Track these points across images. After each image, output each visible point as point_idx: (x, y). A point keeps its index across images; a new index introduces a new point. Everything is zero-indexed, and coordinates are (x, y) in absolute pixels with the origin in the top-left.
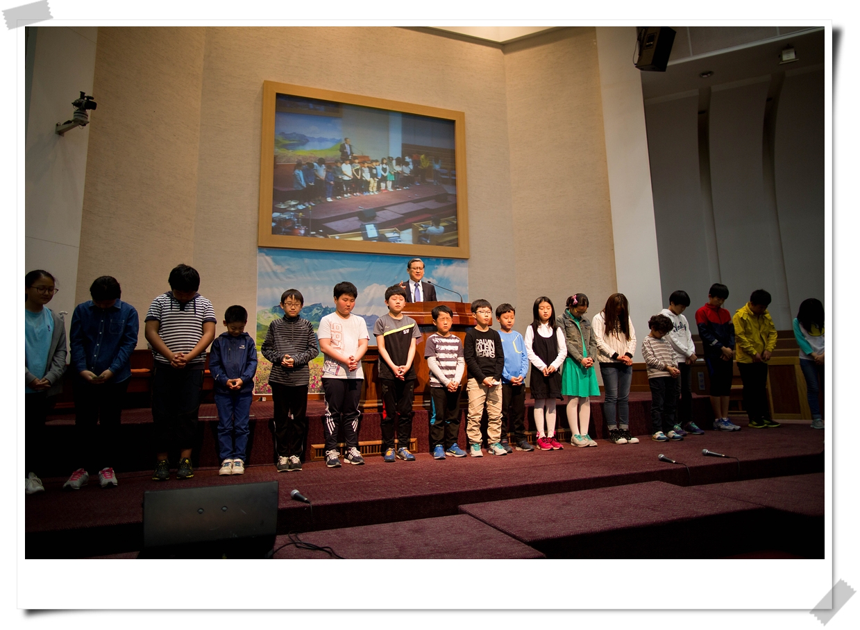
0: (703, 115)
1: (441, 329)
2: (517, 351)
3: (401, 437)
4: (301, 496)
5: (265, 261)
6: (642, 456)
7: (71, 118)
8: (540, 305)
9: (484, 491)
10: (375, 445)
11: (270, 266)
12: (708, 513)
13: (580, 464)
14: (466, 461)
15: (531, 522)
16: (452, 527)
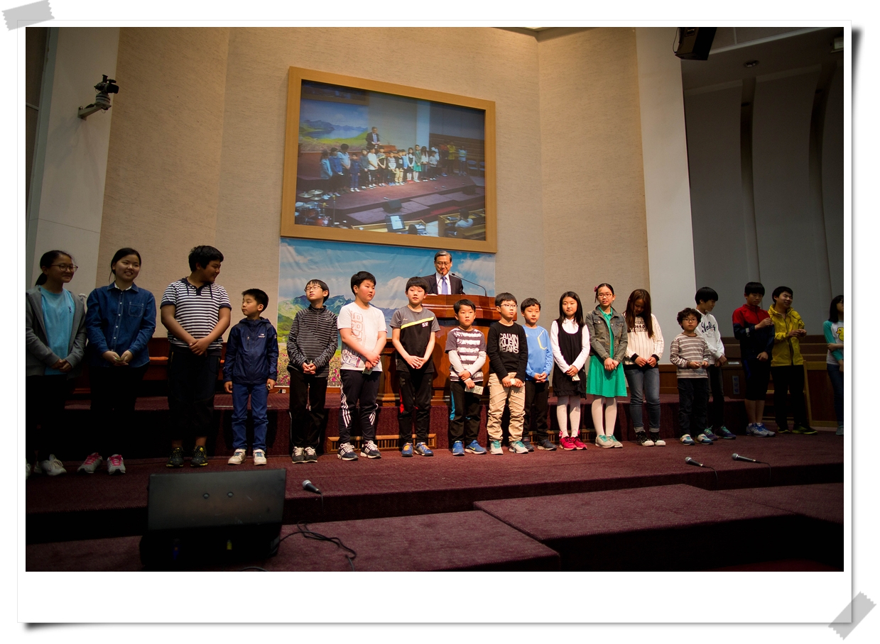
0: (747, 108)
1: (463, 323)
2: (541, 347)
3: (419, 432)
4: (312, 486)
5: (288, 251)
6: (669, 459)
7: (94, 102)
8: (564, 300)
9: (500, 488)
10: (393, 440)
11: (292, 256)
12: (734, 518)
13: (604, 464)
14: (486, 458)
15: (547, 521)
16: (465, 523)
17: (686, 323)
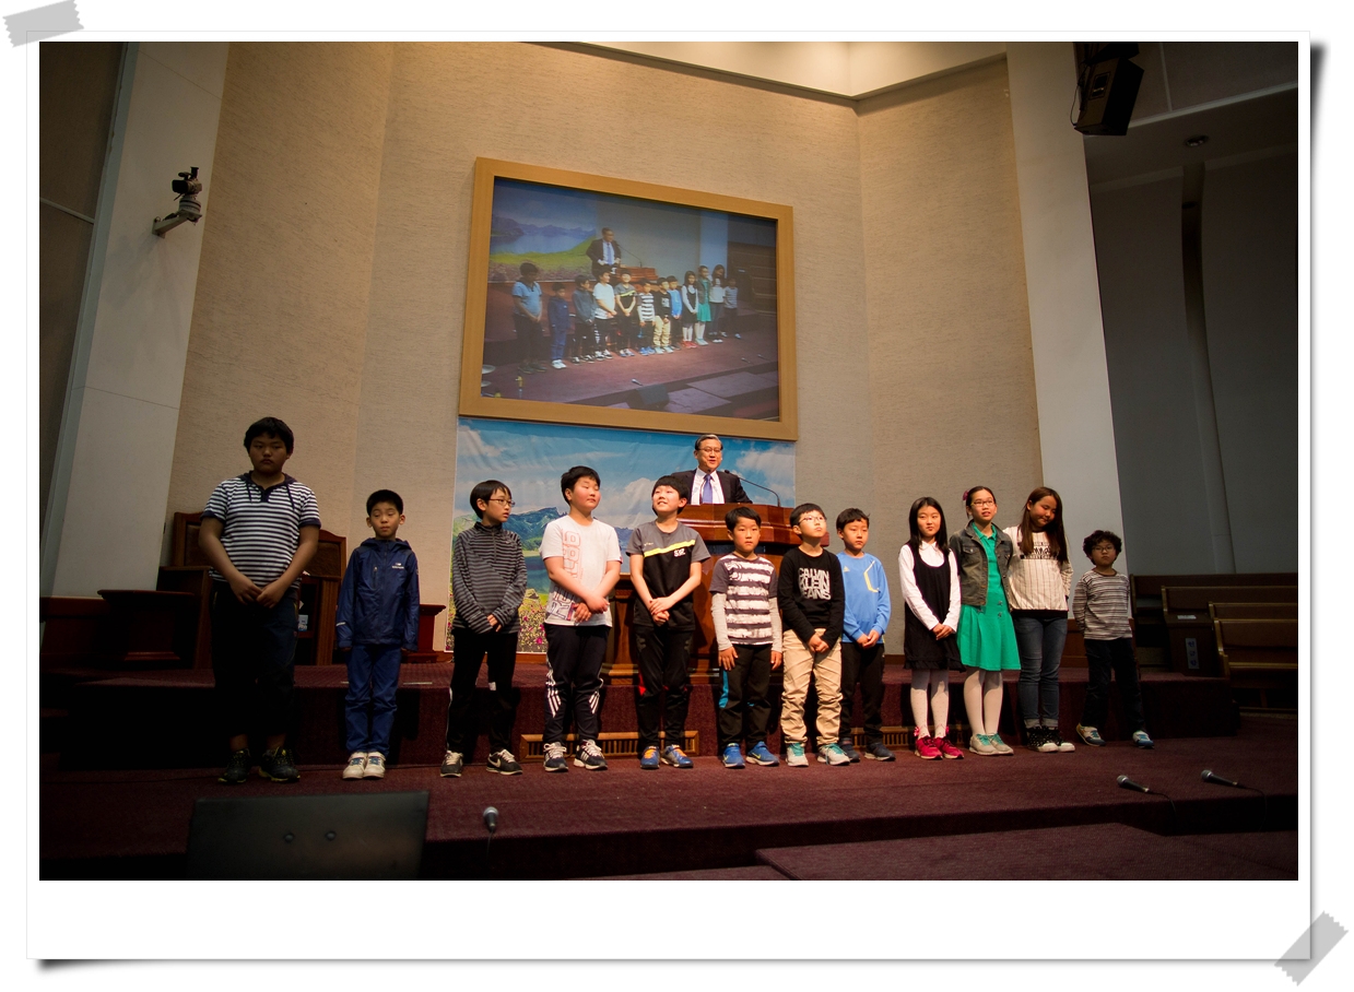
0: (1191, 213)
1: (741, 547)
2: (870, 588)
3: (670, 728)
5: (470, 438)
7: (175, 209)
8: (920, 511)
9: (801, 826)
10: (628, 740)
11: (476, 445)
13: (977, 786)
14: (778, 772)
17: (1098, 553)
